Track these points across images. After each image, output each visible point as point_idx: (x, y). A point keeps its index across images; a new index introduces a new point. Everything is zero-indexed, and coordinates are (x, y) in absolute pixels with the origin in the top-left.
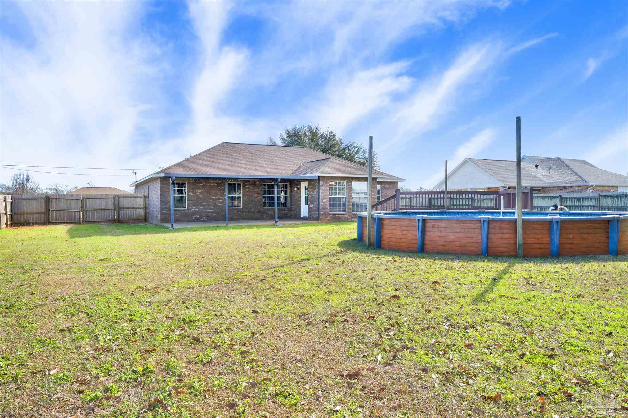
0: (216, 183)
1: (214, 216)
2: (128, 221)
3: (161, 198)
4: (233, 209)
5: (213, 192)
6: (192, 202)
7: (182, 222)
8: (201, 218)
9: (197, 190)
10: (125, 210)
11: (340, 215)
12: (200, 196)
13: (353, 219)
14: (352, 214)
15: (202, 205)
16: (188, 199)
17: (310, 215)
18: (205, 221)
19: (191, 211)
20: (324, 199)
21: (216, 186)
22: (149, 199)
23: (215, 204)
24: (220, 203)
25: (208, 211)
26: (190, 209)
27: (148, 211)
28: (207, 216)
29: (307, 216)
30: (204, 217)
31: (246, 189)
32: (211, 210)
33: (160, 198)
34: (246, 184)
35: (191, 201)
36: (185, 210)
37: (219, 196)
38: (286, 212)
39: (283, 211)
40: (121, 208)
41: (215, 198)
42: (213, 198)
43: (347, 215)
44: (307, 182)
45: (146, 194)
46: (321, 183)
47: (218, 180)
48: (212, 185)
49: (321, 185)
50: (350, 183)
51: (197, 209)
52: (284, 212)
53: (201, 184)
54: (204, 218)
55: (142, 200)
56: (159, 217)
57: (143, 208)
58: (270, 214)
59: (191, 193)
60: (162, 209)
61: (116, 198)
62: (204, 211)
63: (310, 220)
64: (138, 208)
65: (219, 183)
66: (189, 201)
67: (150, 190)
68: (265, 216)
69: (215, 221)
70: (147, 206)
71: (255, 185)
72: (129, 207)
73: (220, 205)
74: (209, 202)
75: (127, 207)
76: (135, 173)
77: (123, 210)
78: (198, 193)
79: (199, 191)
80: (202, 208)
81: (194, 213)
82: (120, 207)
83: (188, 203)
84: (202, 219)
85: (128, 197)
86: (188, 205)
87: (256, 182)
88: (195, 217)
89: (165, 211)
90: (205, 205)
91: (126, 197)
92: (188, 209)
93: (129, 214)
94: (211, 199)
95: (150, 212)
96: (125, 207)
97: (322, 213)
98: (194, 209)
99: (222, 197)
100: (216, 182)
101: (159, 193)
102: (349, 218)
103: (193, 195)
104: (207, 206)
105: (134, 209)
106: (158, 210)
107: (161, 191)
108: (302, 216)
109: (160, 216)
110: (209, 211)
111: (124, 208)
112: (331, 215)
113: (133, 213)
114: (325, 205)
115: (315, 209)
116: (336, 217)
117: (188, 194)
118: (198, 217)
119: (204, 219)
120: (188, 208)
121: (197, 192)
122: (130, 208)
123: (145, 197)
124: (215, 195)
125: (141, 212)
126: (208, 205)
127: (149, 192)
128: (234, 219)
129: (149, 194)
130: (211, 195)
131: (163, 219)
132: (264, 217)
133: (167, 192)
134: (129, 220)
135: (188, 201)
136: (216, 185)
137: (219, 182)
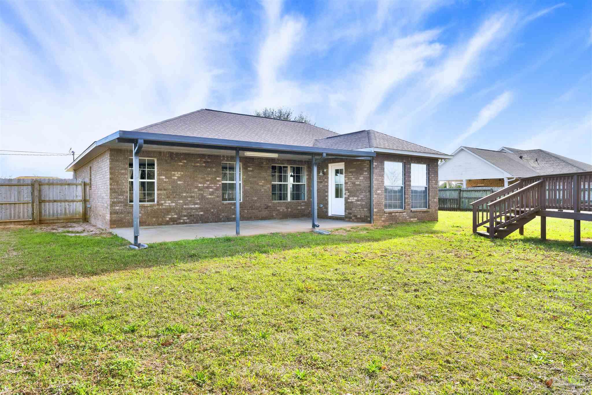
0: (205, 162)
1: (201, 215)
2: (55, 221)
3: (111, 184)
4: (229, 204)
5: (200, 176)
6: (165, 192)
7: (149, 225)
8: (180, 219)
9: (173, 173)
10: (51, 204)
11: (397, 214)
12: (179, 182)
13: (412, 219)
14: (411, 211)
15: (181, 198)
16: (158, 187)
17: (350, 214)
18: (186, 223)
19: (164, 207)
20: (378, 189)
21: (205, 167)
22: (91, 187)
23: (202, 195)
24: (210, 195)
25: (190, 206)
26: (162, 204)
27: (88, 206)
28: (190, 216)
29: (344, 214)
30: (185, 216)
31: (249, 173)
32: (196, 206)
33: (109, 184)
34: (249, 164)
35: (165, 190)
36: (154, 205)
37: (209, 183)
38: (303, 207)
39: (299, 206)
40: (44, 201)
41: (202, 185)
42: (200, 185)
43: (405, 213)
44: (344, 163)
45: (87, 181)
46: (375, 164)
47: (207, 158)
48: (198, 164)
49: (374, 166)
50: (409, 166)
51: (174, 204)
52: (299, 208)
53: (181, 164)
54: (185, 218)
55: (80, 189)
56: (108, 217)
57: (81, 201)
58: (281, 210)
59: (163, 177)
60: (113, 204)
61: (37, 186)
62: (184, 206)
63: (349, 221)
64: (73, 201)
65: (208, 162)
66: (161, 190)
67: (92, 172)
68: (274, 214)
69: (202, 223)
70: (88, 198)
71: (262, 167)
72: (59, 199)
73: (210, 197)
74: (193, 192)
75: (55, 199)
76: (73, 152)
77: (47, 203)
78: (176, 178)
79: (177, 175)
80: (182, 202)
81: (168, 211)
82: (43, 199)
83: (158, 194)
84: (182, 221)
85: (57, 184)
86: (158, 197)
87: (262, 163)
88: (170, 216)
89: (117, 208)
90: (186, 197)
91: (53, 184)
92: (159, 204)
93: (57, 212)
94: (197, 187)
95: (92, 207)
96: (51, 199)
97: (375, 210)
98: (168, 204)
99: (213, 185)
100: (204, 160)
101: (108, 176)
102: (408, 217)
103: (167, 180)
104: (189, 199)
105: (67, 203)
106: (106, 205)
107: (111, 173)
108: (330, 214)
109: (109, 215)
110: (193, 206)
111: (49, 201)
112: (387, 213)
113: (65, 209)
114: (380, 198)
115: (361, 205)
116: (393, 216)
117: (159, 179)
118: (176, 216)
119: (184, 220)
120: (158, 202)
121: (174, 175)
122: (61, 201)
123: (85, 184)
124: (201, 180)
125: (79, 208)
126: (191, 197)
127: (91, 176)
128: (231, 218)
129: (91, 180)
130: (197, 181)
131: (115, 221)
132: (273, 216)
133: (122, 174)
134: (58, 219)
135: (158, 190)
136: (204, 165)
137: (209, 160)
